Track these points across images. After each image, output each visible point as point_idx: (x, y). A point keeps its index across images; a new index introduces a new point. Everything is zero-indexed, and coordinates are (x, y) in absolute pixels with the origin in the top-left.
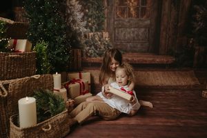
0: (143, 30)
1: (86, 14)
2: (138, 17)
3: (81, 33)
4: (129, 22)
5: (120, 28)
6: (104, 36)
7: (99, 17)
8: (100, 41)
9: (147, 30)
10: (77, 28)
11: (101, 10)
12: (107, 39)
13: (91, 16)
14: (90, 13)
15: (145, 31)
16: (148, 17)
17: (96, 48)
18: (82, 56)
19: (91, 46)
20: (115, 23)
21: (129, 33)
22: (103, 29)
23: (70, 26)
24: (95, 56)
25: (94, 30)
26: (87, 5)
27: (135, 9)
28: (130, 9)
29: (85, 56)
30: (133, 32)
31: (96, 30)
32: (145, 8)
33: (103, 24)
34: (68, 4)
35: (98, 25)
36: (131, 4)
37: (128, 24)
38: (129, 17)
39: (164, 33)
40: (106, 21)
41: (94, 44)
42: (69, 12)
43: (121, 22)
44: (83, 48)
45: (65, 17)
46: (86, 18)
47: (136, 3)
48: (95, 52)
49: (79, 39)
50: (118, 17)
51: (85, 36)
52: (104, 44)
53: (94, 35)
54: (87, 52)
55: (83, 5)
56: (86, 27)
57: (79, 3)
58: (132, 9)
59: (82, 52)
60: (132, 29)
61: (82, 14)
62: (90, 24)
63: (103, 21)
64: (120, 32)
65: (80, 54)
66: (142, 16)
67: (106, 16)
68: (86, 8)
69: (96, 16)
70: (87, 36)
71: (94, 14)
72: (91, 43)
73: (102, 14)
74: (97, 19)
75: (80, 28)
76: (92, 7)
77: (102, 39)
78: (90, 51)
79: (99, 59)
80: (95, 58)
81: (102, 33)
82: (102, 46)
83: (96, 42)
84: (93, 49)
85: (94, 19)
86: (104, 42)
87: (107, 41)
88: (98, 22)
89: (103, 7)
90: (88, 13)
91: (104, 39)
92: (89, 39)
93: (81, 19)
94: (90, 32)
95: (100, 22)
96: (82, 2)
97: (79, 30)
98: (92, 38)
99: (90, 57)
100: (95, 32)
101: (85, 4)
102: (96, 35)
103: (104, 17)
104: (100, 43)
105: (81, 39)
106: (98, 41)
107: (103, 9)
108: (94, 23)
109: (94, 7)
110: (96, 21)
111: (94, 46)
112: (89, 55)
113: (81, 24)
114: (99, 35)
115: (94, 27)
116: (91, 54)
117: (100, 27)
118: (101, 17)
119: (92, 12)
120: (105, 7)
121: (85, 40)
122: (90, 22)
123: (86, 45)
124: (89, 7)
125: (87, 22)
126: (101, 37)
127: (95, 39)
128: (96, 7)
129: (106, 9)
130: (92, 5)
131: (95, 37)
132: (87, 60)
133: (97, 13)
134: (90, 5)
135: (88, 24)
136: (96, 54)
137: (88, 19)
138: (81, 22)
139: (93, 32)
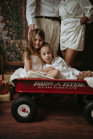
1: (7, 25)
3: (3, 40)
6: (23, 44)
7: (18, 27)
8: (20, 47)
11: (20, 22)
12: (25, 46)
13: (11, 27)
14: (10, 24)
17: (16, 53)
18: (4, 60)
19: (12, 52)
22: (22, 38)
29: (7, 60)
31: (16, 39)
33: (23, 33)
35: (18, 34)
40: (24, 30)
41: (14, 50)
44: (5, 53)
48: (15, 57)
49: (2, 45)
51: (7, 43)
53: (14, 42)
54: (9, 56)
55: (4, 17)
56: (7, 36)
59: (4, 57)
61: (4, 24)
62: (11, 33)
63: (22, 31)
68: (7, 19)
69: (16, 26)
70: (9, 43)
71: (14, 25)
72: (12, 49)
73: (21, 25)
74: (16, 29)
75: (2, 36)
76: (12, 19)
77: (21, 46)
78: (11, 56)
79: (19, 63)
80: (16, 62)
81: (21, 41)
82: (22, 52)
83: (16, 49)
84: (14, 54)
85: (14, 29)
86: (23, 48)
87: (25, 47)
88: (18, 32)
89: (22, 19)
90: (9, 23)
91: (23, 46)
92: (10, 45)
93: (3, 28)
94: (11, 40)
95: (19, 32)
96: (4, 14)
97: (2, 38)
98: (13, 45)
99: (11, 61)
100: (15, 40)
101: (6, 16)
102: (16, 43)
103: (23, 28)
104: (19, 49)
105: (3, 45)
106: (18, 48)
107: (22, 20)
108: (14, 32)
109: (14, 19)
110: (16, 31)
111: (14, 52)
112: (10, 59)
113: (3, 32)
114: (19, 43)
115: (14, 36)
116: (12, 58)
117: (19, 36)
118: (20, 27)
119: (12, 23)
120: (23, 19)
121: (7, 46)
122: (10, 31)
123: (8, 50)
124: (10, 18)
125: (8, 31)
126: (20, 44)
127: (15, 45)
128: (16, 19)
129: (25, 21)
130: (12, 17)
131: (15, 44)
132: (9, 63)
133: (16, 24)
134: (10, 17)
135: (9, 33)
136: (16, 59)
137: (9, 29)
138: (3, 31)
139: (13, 40)
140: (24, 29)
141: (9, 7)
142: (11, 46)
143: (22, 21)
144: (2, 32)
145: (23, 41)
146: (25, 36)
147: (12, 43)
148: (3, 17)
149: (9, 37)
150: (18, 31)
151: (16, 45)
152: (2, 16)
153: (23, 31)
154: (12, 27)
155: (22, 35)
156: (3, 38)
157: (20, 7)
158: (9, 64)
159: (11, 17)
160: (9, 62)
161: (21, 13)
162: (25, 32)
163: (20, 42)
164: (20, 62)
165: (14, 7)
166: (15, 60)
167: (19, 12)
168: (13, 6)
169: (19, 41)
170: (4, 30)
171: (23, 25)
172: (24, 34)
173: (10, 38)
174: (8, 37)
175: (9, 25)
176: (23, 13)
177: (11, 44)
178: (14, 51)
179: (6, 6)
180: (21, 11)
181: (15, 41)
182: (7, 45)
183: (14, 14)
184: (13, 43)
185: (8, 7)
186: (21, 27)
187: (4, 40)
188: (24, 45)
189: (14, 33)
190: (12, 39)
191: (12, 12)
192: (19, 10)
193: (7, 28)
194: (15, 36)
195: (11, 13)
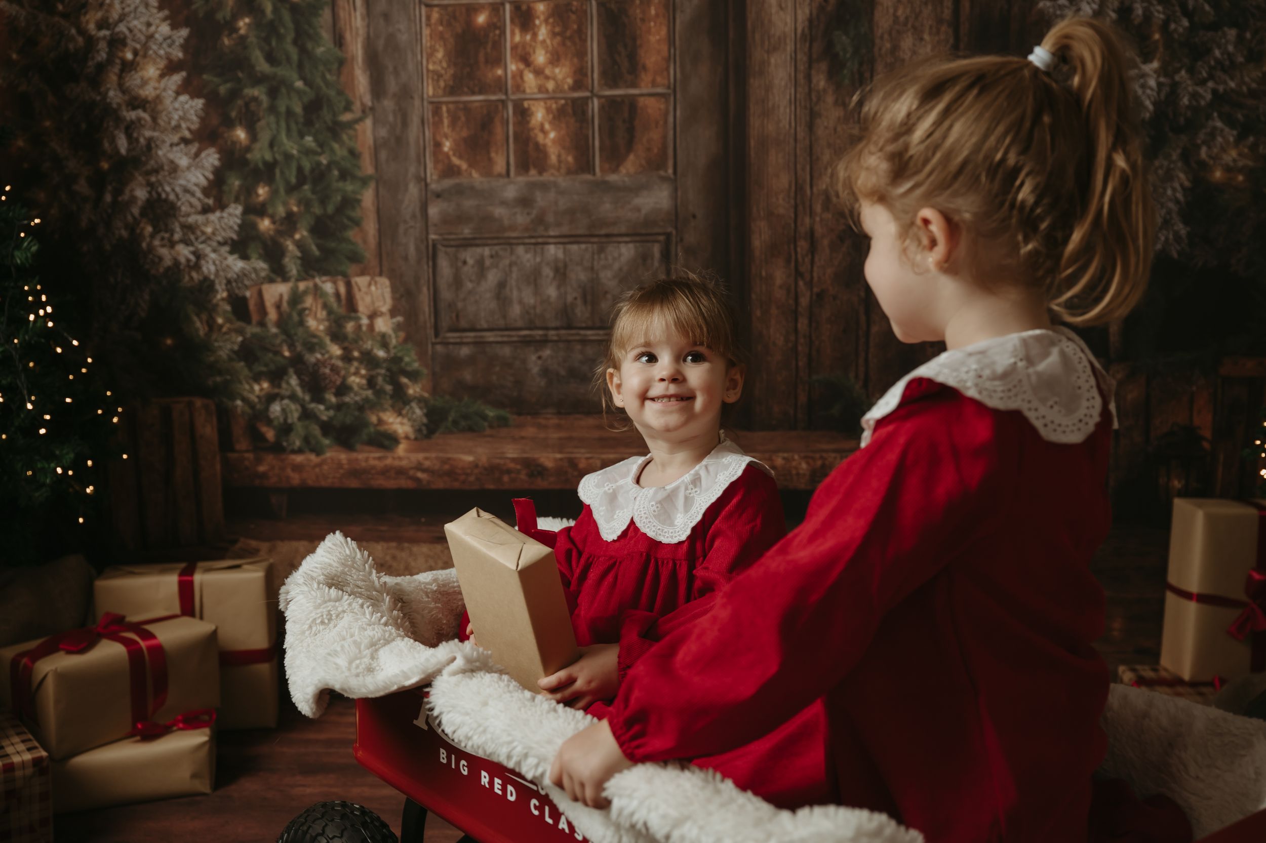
0: (626, 252)
1: (232, 160)
2: (584, 165)
3: (207, 286)
4: (525, 202)
5: (467, 244)
6: (363, 308)
7: (319, 176)
8: (337, 336)
9: (656, 250)
10: (184, 252)
11: (336, 130)
12: (383, 325)
13: (266, 173)
14: (260, 154)
15: (645, 258)
16: (655, 164)
17: (315, 385)
18: (226, 442)
19: (277, 376)
20: (434, 211)
21: (533, 278)
22: (355, 258)
23: (135, 237)
24: (310, 445)
25: (292, 267)
26: (234, 94)
27: (558, 116)
28: (523, 114)
29: (242, 444)
30: (561, 272)
31: (310, 266)
32: (632, 104)
33: (357, 223)
34: (114, 96)
35: (320, 229)
36: (529, 77)
37: (521, 219)
38: (524, 166)
39: (780, 275)
40: (368, 197)
41: (297, 362)
42: (122, 144)
43: (469, 204)
44: (226, 391)
45: (98, 182)
46: (235, 183)
47: (562, 73)
48: (307, 415)
49: (200, 326)
50: (450, 171)
51: (240, 308)
52: (369, 359)
53: (296, 299)
54: (259, 415)
55: (214, 102)
56: (240, 247)
57: (185, 88)
58: (539, 115)
59: (224, 416)
60: (553, 251)
61: (211, 158)
62: (265, 224)
63: (349, 203)
64: (468, 270)
65: (208, 430)
66: (614, 157)
67: (368, 168)
68: (233, 114)
69: (300, 169)
70: (252, 305)
71: (288, 157)
72: (278, 353)
73: (340, 152)
74: (306, 187)
75: (198, 255)
76: (272, 109)
77: (350, 326)
78: (276, 408)
79: (340, 465)
80: (313, 457)
81: (349, 285)
82: (356, 373)
83: (311, 348)
84: (293, 397)
85: (291, 189)
86: (368, 345)
87: (383, 336)
88: (317, 210)
89: (348, 108)
90: (248, 149)
91: (365, 321)
92: (262, 324)
93: (206, 191)
94: (271, 281)
95: (330, 209)
96: (205, 77)
97: (197, 267)
98: (282, 323)
99: (278, 449)
100: (300, 279)
101: (223, 90)
102: (309, 301)
103: (354, 177)
104: (336, 350)
105: (211, 325)
106: (327, 340)
107: (346, 117)
108: (290, 216)
109: (282, 109)
110: (306, 203)
111: (299, 374)
112: (270, 434)
113: (207, 223)
114: (332, 300)
115: (290, 246)
116: (286, 429)
117: (332, 245)
118: (336, 173)
119: (271, 145)
120: (357, 106)
121: (240, 332)
122: (261, 210)
123: (249, 366)
124: (253, 106)
125: (246, 212)
126: (342, 311)
127: (302, 323)
128: (298, 109)
129: (369, 122)
130: (273, 93)
131: (301, 313)
132: (262, 469)
133: (308, 152)
134: (255, 99)
135: (254, 226)
136: (316, 430)
137: (249, 190)
138: (206, 210)
139: (285, 279)
140: (365, 182)
141: (243, 23)
142: (274, 330)
143: (350, 125)
144: (200, 218)
145: (361, 281)
146: (380, 245)
147: (278, 306)
148: (199, 103)
149: (254, 256)
150: (323, 202)
151: (312, 323)
152: (199, 97)
153: (359, 201)
154: (270, 180)
155: (351, 234)
156: (209, 268)
157: (326, 14)
158: (264, 476)
159: (264, 99)
160: (259, 461)
161: (341, 62)
162: (378, 211)
163: (342, 289)
164: (343, 456)
165: (287, 16)
166: (306, 440)
167: (320, 50)
168: (276, 10)
169: (328, 287)
170: (211, 202)
171: (354, 154)
172: (371, 227)
173: (261, 265)
174: (245, 257)
175: (244, 162)
176: (353, 58)
177: (272, 315)
178: (291, 371)
179: (219, 16)
180: (339, 41)
181: (302, 286)
182: (239, 324)
183: (281, 71)
184: (285, 305)
185: (235, 17)
186: (345, 175)
187: (218, 287)
188: (372, 316)
189: (289, 222)
190: (278, 272)
191: (271, 58)
192: (326, 36)
193: (237, 183)
194: (299, 245)
195: (263, 66)
